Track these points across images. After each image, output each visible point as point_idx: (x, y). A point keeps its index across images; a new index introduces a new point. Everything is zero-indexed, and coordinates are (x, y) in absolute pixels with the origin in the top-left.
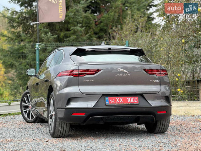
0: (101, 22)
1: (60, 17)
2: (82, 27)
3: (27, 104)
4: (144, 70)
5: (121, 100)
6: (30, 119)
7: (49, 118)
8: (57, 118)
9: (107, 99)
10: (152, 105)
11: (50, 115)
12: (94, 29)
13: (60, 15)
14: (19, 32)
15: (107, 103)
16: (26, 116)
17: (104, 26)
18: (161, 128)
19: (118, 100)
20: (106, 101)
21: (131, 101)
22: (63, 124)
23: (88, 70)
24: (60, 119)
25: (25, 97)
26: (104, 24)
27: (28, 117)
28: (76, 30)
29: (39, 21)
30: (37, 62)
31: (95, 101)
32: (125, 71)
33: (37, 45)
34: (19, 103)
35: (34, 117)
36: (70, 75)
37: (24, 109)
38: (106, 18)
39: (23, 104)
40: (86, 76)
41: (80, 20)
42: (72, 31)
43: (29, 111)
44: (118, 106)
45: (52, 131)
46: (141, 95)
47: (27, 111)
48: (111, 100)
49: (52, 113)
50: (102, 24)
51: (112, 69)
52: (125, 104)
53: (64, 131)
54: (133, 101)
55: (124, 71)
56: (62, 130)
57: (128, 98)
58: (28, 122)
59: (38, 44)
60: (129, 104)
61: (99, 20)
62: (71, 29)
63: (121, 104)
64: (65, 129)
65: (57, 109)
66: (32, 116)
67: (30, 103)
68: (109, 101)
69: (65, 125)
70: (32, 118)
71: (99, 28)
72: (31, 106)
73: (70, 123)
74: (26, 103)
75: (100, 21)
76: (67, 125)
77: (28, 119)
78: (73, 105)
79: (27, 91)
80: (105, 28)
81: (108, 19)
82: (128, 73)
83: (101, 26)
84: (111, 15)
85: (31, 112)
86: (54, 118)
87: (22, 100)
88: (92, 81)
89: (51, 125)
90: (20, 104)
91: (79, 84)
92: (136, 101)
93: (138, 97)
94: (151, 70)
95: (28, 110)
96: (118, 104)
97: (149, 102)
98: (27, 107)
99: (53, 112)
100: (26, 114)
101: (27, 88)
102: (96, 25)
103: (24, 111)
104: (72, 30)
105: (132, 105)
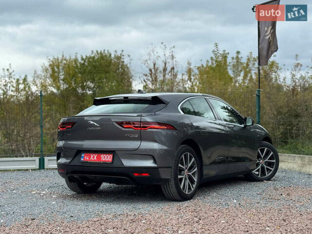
9: (83, 155)
10: (125, 165)
15: (82, 159)
20: (81, 157)
21: (104, 159)
32: (95, 124)
52: (97, 162)
54: (107, 159)
57: (102, 156)
60: (102, 162)
63: (94, 162)
68: (85, 158)
92: (110, 159)
93: (112, 155)
96: (91, 162)
97: (122, 161)
105: (105, 163)
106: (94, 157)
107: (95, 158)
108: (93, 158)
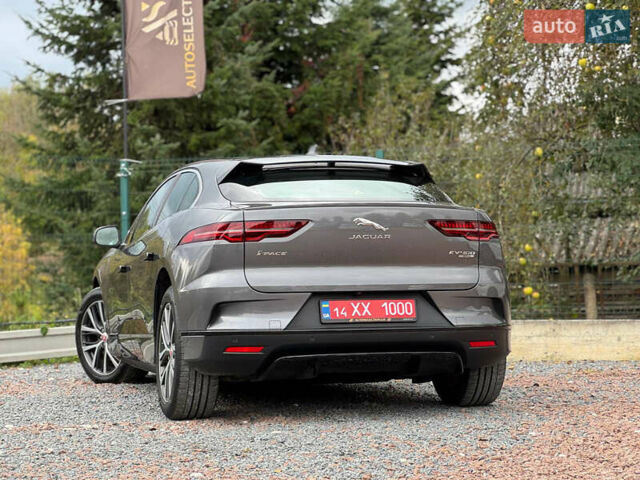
0: (304, 106)
1: (188, 84)
2: (249, 119)
3: (95, 330)
4: (432, 222)
5: (366, 308)
6: (105, 373)
7: (160, 363)
8: (183, 363)
9: (325, 305)
10: (455, 324)
11: (161, 355)
12: (285, 125)
13: (188, 78)
14: (72, 134)
15: (326, 316)
16: (91, 364)
17: (313, 117)
18: (480, 390)
19: (356, 308)
20: (322, 310)
21: (393, 311)
22: (199, 380)
23: (270, 224)
24: (191, 363)
25: (89, 310)
26: (313, 113)
27: (99, 365)
28: (234, 128)
29: (127, 97)
30: (124, 213)
31: (292, 310)
32: (376, 225)
33: (123, 165)
34: (72, 328)
35: (116, 365)
36: (218, 237)
37: (87, 345)
38: (318, 95)
39: (84, 328)
40: (266, 240)
41: (244, 101)
42: (222, 130)
43: (102, 350)
44: (356, 325)
45: (166, 401)
46: (422, 295)
47: (93, 350)
48: (337, 309)
49: (167, 349)
50: (307, 111)
51: (339, 220)
52: (376, 320)
53: (203, 400)
54: (401, 311)
55: (373, 226)
56: (197, 395)
57: (385, 304)
58: (98, 381)
59: (125, 160)
60: (389, 320)
61: (299, 100)
62: (219, 125)
63: (365, 320)
64: (204, 393)
65: (183, 334)
66: (110, 364)
67: (101, 324)
68: (334, 312)
69: (206, 381)
70: (108, 370)
71: (298, 124)
72: (105, 334)
73: (220, 377)
74: (92, 326)
75: (301, 103)
76: (212, 381)
77: (98, 372)
78: (229, 323)
79: (96, 291)
80: (317, 122)
81: (324, 97)
82: (386, 232)
83: (303, 117)
84: (332, 86)
85: (107, 351)
86: (172, 362)
87: (80, 317)
88: (283, 254)
89: (163, 383)
90: (74, 331)
91: (245, 263)
92: (409, 311)
93: (414, 301)
94: (451, 223)
95: (97, 346)
96: (357, 320)
97: (445, 314)
98: (94, 338)
99: (169, 346)
100: (92, 359)
101: (96, 284)
102: (290, 115)
103: (85, 348)
104: (221, 127)
105: (397, 322)
106: (361, 309)
107: (366, 310)
108: (361, 311)
